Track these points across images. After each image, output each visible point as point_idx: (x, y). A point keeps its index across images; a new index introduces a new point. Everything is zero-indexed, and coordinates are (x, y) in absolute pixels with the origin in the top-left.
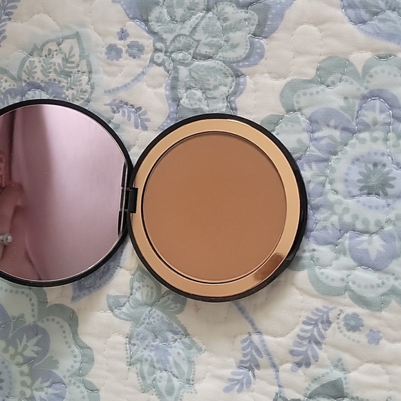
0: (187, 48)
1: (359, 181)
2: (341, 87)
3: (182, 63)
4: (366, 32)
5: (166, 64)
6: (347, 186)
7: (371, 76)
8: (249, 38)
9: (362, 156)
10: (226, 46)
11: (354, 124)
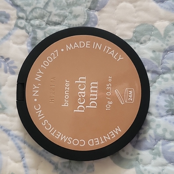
0: (42, 17)
1: (166, 106)
2: (150, 44)
3: (39, 27)
4: (165, 8)
5: (27, 28)
6: (158, 110)
7: (170, 37)
8: (86, 11)
9: (167, 90)
10: (70, 16)
11: (160, 68)
